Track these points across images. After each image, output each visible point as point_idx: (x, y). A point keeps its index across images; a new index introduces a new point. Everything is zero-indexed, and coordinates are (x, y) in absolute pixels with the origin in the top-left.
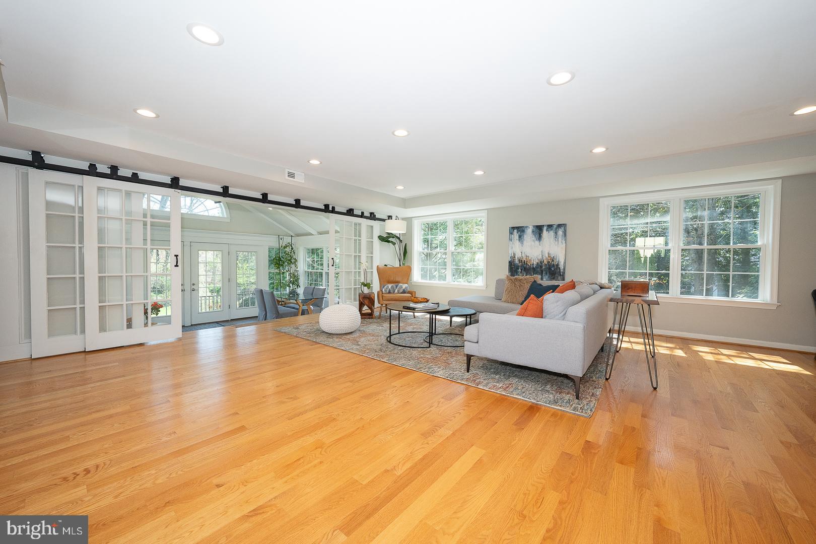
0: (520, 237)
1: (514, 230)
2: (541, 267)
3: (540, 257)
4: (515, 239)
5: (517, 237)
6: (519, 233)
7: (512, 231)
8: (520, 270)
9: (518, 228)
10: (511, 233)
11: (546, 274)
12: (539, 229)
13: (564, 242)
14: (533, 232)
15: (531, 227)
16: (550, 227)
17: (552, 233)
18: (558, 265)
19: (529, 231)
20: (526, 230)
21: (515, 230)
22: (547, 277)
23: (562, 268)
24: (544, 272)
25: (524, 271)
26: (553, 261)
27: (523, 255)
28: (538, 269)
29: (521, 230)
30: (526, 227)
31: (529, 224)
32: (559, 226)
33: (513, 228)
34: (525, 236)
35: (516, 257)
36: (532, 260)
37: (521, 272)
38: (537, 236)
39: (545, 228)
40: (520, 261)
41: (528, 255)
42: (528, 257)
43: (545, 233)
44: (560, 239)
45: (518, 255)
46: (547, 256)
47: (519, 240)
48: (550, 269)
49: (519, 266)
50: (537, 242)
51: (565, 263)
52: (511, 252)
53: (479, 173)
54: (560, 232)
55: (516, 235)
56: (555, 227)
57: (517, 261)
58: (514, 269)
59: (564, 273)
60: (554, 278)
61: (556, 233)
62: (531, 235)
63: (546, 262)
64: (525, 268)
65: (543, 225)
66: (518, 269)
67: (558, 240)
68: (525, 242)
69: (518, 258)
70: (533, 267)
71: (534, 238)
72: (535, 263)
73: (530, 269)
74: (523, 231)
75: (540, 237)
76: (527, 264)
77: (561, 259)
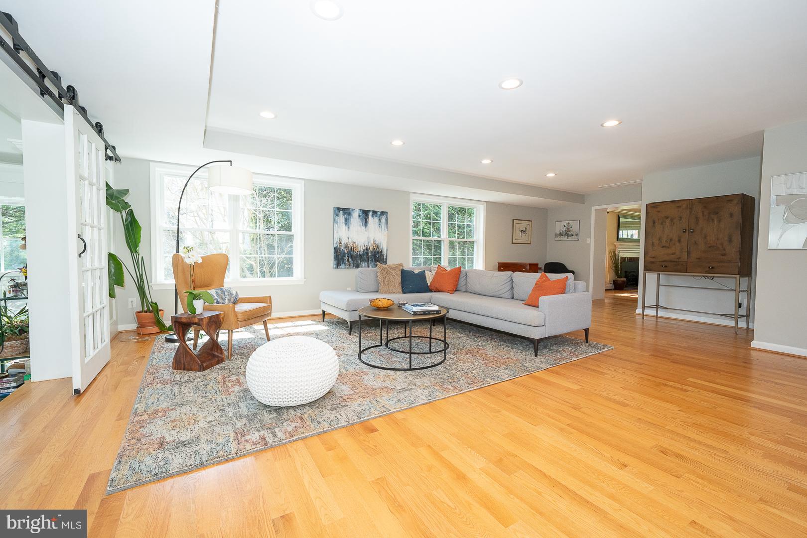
0: (346, 220)
1: (339, 212)
2: (367, 253)
3: (366, 244)
4: (341, 222)
5: (343, 220)
6: (345, 215)
7: (337, 211)
8: (346, 258)
9: (344, 210)
10: (337, 215)
11: (372, 261)
12: (365, 213)
13: (386, 230)
14: (359, 216)
15: (357, 210)
16: (375, 212)
17: (376, 219)
18: (381, 252)
19: (356, 214)
20: (352, 213)
21: (341, 212)
23: (385, 255)
24: (370, 260)
25: (351, 258)
26: (377, 248)
27: (350, 241)
28: (365, 257)
29: (347, 212)
30: (353, 210)
31: (356, 207)
32: (383, 213)
33: (338, 208)
34: (351, 220)
35: (343, 243)
36: (359, 246)
37: (348, 260)
38: (364, 220)
39: (370, 214)
40: (347, 247)
41: (354, 241)
42: (355, 243)
43: (370, 218)
44: (383, 227)
45: (344, 241)
46: (373, 243)
47: (346, 224)
48: (375, 256)
49: (345, 253)
50: (363, 228)
51: (387, 250)
52: (336, 240)
54: (383, 220)
55: (342, 217)
56: (379, 213)
57: (343, 248)
58: (340, 257)
59: (387, 259)
61: (380, 220)
62: (358, 220)
63: (371, 249)
64: (351, 256)
65: (369, 211)
66: (345, 257)
68: (351, 227)
70: (360, 254)
71: (360, 223)
72: (362, 250)
73: (357, 256)
74: (350, 214)
75: (366, 223)
76: (354, 250)
77: (384, 246)
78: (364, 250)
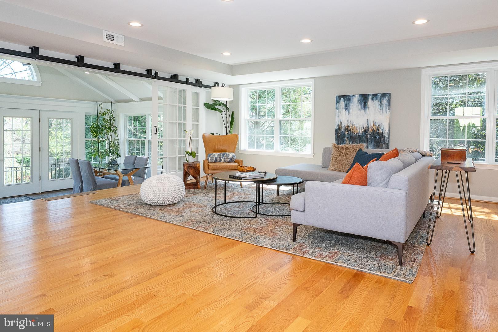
0: (346, 105)
1: (340, 99)
2: (367, 135)
3: (366, 126)
4: (342, 107)
5: (344, 106)
6: (345, 102)
7: (338, 99)
8: (346, 138)
9: (344, 97)
10: (338, 102)
11: (372, 142)
12: (364, 98)
13: (388, 111)
14: (359, 100)
15: (357, 95)
16: (375, 96)
17: (377, 102)
18: (382, 133)
19: (355, 100)
20: (352, 99)
21: (342, 99)
22: (372, 145)
23: (386, 136)
24: (369, 140)
25: (351, 139)
26: (378, 129)
27: (350, 124)
28: (364, 138)
29: (347, 99)
30: (353, 96)
31: (356, 92)
32: (384, 95)
33: (340, 97)
34: (351, 105)
35: (343, 126)
36: (358, 128)
37: (347, 141)
38: (363, 105)
39: (370, 97)
40: (346, 129)
41: (354, 124)
42: (354, 125)
43: (370, 102)
44: (384, 108)
45: (345, 124)
46: (372, 124)
47: (346, 109)
48: (375, 137)
49: (345, 135)
50: (363, 111)
51: (389, 131)
52: (337, 121)
53: (306, 41)
54: (385, 102)
55: (342, 103)
56: (380, 96)
57: (343, 130)
58: (340, 137)
59: (388, 141)
60: (378, 147)
61: (381, 102)
62: (357, 104)
63: (371, 131)
64: (350, 137)
65: (369, 95)
66: (345, 137)
67: (383, 108)
68: (351, 111)
69: (344, 126)
70: (359, 135)
71: (360, 107)
72: (361, 132)
73: (356, 137)
74: (349, 100)
75: (365, 106)
76: (353, 132)
77: (385, 128)
78: (363, 132)
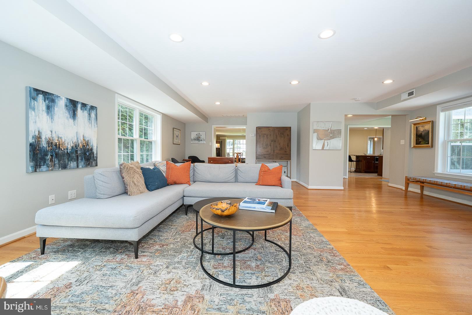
0: (48, 108)
1: (37, 95)
2: (76, 151)
3: (75, 140)
4: (41, 109)
5: (44, 108)
6: (47, 102)
7: (34, 94)
8: (49, 157)
9: (44, 93)
10: (33, 98)
11: (82, 160)
12: (73, 104)
13: (96, 126)
14: (66, 106)
15: (63, 98)
16: (84, 105)
17: (86, 113)
18: (92, 149)
19: (61, 103)
20: (56, 101)
21: (41, 96)
22: (83, 163)
23: (95, 153)
24: (80, 158)
25: (56, 157)
26: (88, 145)
27: (54, 135)
28: (74, 155)
29: (50, 98)
30: (58, 97)
32: (92, 108)
33: (38, 91)
34: (56, 109)
35: (43, 138)
36: (66, 143)
37: (51, 160)
38: (72, 113)
39: (79, 106)
40: (50, 143)
41: (60, 136)
42: (61, 138)
43: (79, 111)
44: (93, 122)
45: (46, 135)
46: (82, 139)
47: (48, 113)
48: (85, 154)
49: (47, 151)
50: (71, 121)
51: (97, 147)
52: (33, 130)
54: (93, 115)
55: (41, 103)
56: (88, 107)
57: (44, 144)
58: (39, 156)
59: (97, 157)
60: (89, 164)
61: (89, 114)
62: (64, 110)
63: (81, 146)
64: (56, 154)
65: (78, 102)
66: (47, 155)
67: (91, 121)
68: (56, 117)
69: (46, 138)
70: (67, 152)
71: (67, 114)
72: (70, 147)
73: (63, 155)
74: (53, 101)
75: (74, 115)
76: (59, 147)
77: (94, 144)
78: (72, 147)
